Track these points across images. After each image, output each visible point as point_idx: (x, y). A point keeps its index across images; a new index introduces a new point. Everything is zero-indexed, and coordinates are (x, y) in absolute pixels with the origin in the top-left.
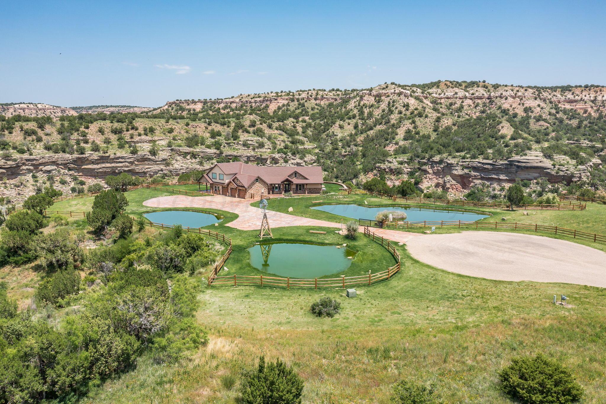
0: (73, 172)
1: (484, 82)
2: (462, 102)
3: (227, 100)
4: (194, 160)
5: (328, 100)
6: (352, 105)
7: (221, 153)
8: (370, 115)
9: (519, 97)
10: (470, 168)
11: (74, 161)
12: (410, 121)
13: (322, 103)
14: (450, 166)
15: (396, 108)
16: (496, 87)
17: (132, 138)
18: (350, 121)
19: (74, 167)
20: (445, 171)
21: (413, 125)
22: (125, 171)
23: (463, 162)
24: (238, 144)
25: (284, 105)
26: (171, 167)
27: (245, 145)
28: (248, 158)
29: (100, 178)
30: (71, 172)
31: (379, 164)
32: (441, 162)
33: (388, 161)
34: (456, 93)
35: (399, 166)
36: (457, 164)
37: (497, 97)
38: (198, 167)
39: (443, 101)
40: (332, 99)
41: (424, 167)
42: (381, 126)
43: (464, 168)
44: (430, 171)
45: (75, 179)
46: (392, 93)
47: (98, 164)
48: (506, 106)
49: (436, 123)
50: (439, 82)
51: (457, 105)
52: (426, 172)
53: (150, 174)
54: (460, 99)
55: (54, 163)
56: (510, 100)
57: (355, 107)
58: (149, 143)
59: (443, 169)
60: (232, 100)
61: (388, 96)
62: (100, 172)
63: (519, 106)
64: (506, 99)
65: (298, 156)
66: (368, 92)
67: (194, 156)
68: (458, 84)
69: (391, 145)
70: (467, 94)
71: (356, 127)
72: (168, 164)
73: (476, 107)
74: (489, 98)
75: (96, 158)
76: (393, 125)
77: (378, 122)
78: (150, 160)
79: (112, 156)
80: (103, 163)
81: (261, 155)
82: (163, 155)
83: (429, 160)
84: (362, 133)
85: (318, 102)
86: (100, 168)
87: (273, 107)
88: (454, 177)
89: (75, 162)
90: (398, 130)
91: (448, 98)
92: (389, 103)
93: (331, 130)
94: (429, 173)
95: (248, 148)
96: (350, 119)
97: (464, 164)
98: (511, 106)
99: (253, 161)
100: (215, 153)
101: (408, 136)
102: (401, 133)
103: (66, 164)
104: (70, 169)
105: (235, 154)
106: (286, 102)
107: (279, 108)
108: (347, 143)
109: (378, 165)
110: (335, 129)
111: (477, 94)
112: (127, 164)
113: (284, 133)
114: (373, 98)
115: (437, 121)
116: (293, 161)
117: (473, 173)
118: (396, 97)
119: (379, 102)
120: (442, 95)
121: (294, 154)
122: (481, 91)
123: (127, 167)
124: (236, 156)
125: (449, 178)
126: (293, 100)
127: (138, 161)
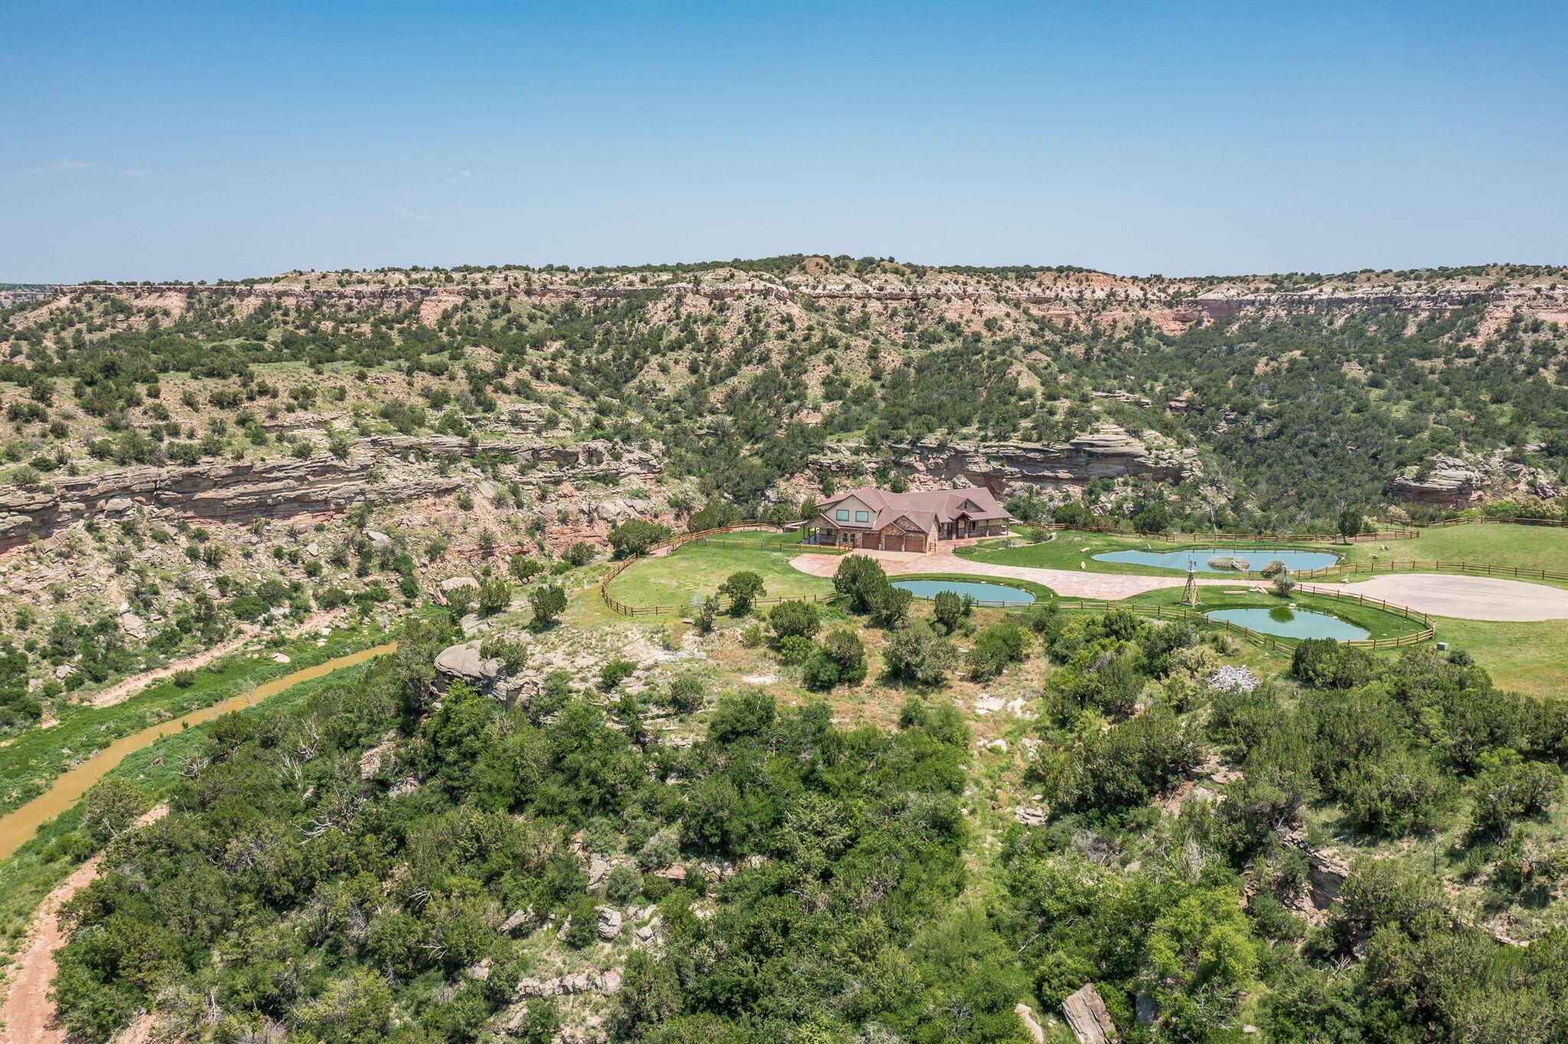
0: (172, 510)
1: (891, 260)
2: (864, 306)
3: (267, 287)
4: (424, 465)
5: (557, 294)
6: (658, 313)
7: (474, 443)
8: (713, 341)
9: (970, 296)
10: (1001, 458)
11: (176, 483)
12: (820, 356)
13: (546, 301)
14: (960, 457)
15: (768, 325)
16: (920, 272)
17: (272, 417)
18: (675, 355)
19: (176, 499)
20: (951, 466)
21: (831, 366)
22: (288, 500)
23: (985, 448)
24: (498, 420)
25: (456, 308)
26: (381, 485)
27: (515, 422)
28: (535, 452)
29: (235, 521)
30: (168, 511)
31: (815, 457)
32: (941, 447)
33: (830, 448)
34: (848, 286)
35: (855, 458)
36: (976, 451)
37: (929, 297)
38: (438, 480)
39: (822, 302)
40: (568, 293)
41: (905, 460)
42: (751, 366)
43: (990, 458)
44: (920, 466)
45: (183, 528)
46: (746, 292)
47: (226, 486)
48: (951, 316)
49: (873, 362)
50: (801, 257)
51: (856, 314)
52: (911, 468)
53: (337, 504)
54: (858, 298)
55: (127, 491)
56: (956, 303)
57: (669, 321)
58: (317, 428)
59: (947, 462)
60: (279, 287)
61: (740, 297)
62: (235, 506)
63: (974, 317)
64: (949, 301)
65: (636, 444)
66: (690, 286)
67: (422, 454)
68: (841, 264)
69: (805, 411)
70: (871, 290)
71: (694, 370)
72: (373, 478)
73: (891, 317)
74: (914, 298)
75: (225, 473)
76: (786, 368)
77: (739, 359)
78: (335, 469)
79: (259, 466)
80: (237, 483)
81: (564, 447)
82: (361, 454)
83: (913, 443)
84: (713, 383)
85: (535, 300)
86: (235, 497)
87: (430, 314)
88: (974, 477)
89: (176, 484)
90: (804, 377)
91: (833, 297)
92: (748, 315)
93: (644, 378)
94: (918, 471)
95: (525, 428)
96: (671, 349)
97: (989, 450)
98: (961, 317)
99: (546, 459)
100: (461, 446)
101: (833, 389)
102: (814, 383)
103: (151, 491)
104: (163, 504)
105: (503, 444)
106: (460, 300)
107: (446, 316)
108: (694, 408)
109: (811, 457)
110: (650, 374)
111: (889, 289)
112: (293, 483)
113: (575, 393)
114: (706, 302)
115: (873, 358)
116: (630, 456)
117: (1008, 469)
118: (757, 301)
119: (721, 310)
120: (819, 290)
121: (627, 439)
122: (895, 284)
123: (293, 489)
124: (506, 451)
125: (963, 479)
126: (474, 296)
127: (315, 473)
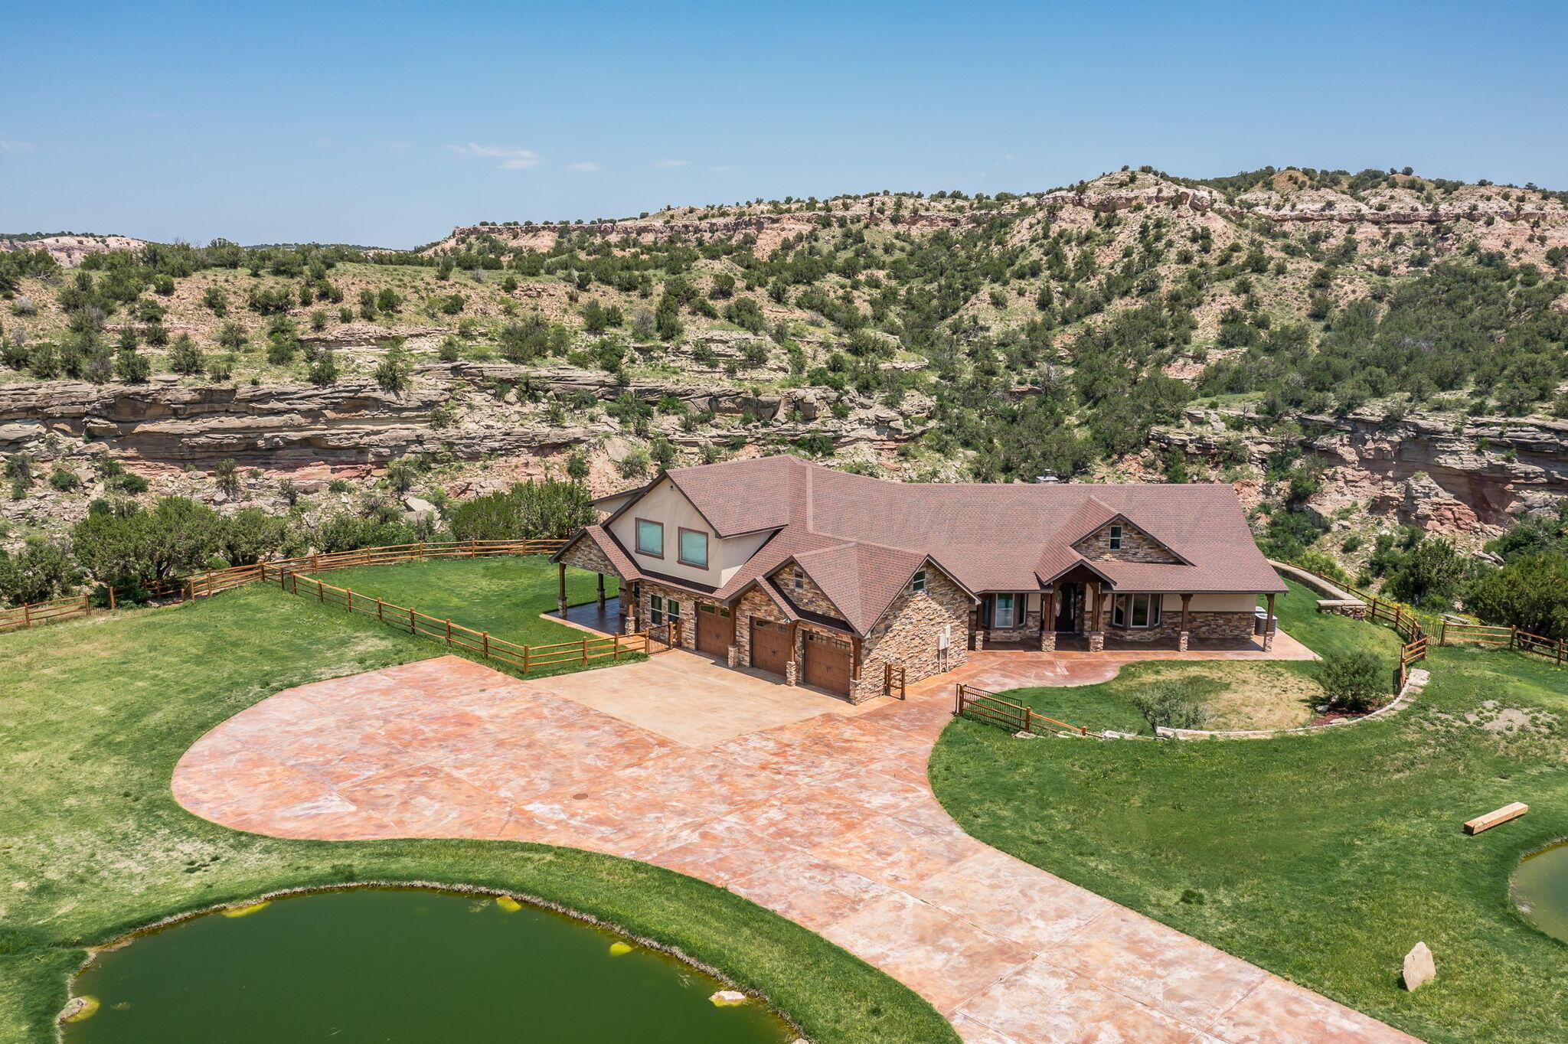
0: (104, 445)
1: (1408, 172)
2: (1351, 231)
3: (629, 223)
4: (530, 407)
5: (931, 222)
6: (1021, 234)
7: (623, 382)
8: (1086, 266)
9: (1527, 217)
10: (1508, 446)
11: (106, 406)
12: (1232, 283)
13: (915, 231)
14: (1426, 441)
15: (1170, 244)
16: (1449, 188)
17: (319, 327)
18: (1023, 283)
19: (107, 429)
20: (1405, 456)
21: (1244, 297)
22: (290, 443)
23: (1477, 426)
24: (678, 352)
25: (800, 238)
26: (451, 431)
27: (702, 355)
28: (714, 399)
29: (198, 468)
30: (96, 447)
31: (1162, 429)
32: (1391, 422)
33: (1190, 416)
34: (1330, 205)
35: (1233, 434)
36: (1458, 431)
37: (1457, 218)
38: (544, 429)
39: (1288, 227)
40: (944, 220)
41: (1323, 441)
42: (1128, 299)
43: (1482, 445)
44: (1349, 454)
45: (109, 470)
46: (1149, 200)
47: (193, 417)
48: (1490, 244)
49: (1318, 293)
50: (1270, 171)
51: (1337, 240)
52: (1332, 457)
53: (378, 455)
54: (1343, 221)
55: (32, 413)
56: (1502, 226)
57: (1033, 241)
58: (378, 345)
59: (1400, 449)
60: (642, 223)
61: (1139, 208)
62: (201, 446)
63: (1529, 246)
64: (1490, 222)
65: (878, 396)
66: (1071, 194)
67: (530, 391)
68: (1330, 180)
69: (1181, 361)
70: (1365, 210)
71: (1044, 303)
72: (440, 421)
73: (1392, 247)
74: (1434, 219)
75: (188, 398)
76: (1175, 298)
77: (1114, 288)
78: (377, 404)
79: (245, 391)
80: (213, 413)
81: (757, 393)
82: (425, 387)
83: (1340, 414)
84: (1065, 322)
85: (901, 228)
86: (201, 433)
87: (766, 244)
88: (1446, 478)
89: (111, 408)
90: (1194, 312)
91: (1304, 219)
92: (1144, 229)
93: (966, 313)
94: (1343, 462)
95: (713, 365)
96: (1021, 276)
97: (1485, 431)
98: (1507, 245)
99: (729, 410)
100: (602, 384)
101: (1233, 332)
102: (1207, 323)
103: (80, 416)
104: (92, 436)
105: (669, 385)
106: (806, 229)
107: (787, 246)
108: (1024, 355)
109: (1155, 429)
110: (979, 307)
111: (1394, 208)
112: (298, 419)
113: (825, 321)
114: (1089, 215)
115: (1318, 286)
116: (863, 413)
117: (1519, 467)
118: (1163, 212)
119: (1109, 226)
120: (1286, 211)
121: (864, 388)
122: (1404, 201)
123: (299, 428)
124: (671, 395)
125: (1426, 480)
126: (826, 224)
127: (336, 407)
